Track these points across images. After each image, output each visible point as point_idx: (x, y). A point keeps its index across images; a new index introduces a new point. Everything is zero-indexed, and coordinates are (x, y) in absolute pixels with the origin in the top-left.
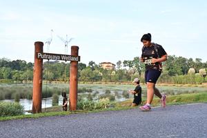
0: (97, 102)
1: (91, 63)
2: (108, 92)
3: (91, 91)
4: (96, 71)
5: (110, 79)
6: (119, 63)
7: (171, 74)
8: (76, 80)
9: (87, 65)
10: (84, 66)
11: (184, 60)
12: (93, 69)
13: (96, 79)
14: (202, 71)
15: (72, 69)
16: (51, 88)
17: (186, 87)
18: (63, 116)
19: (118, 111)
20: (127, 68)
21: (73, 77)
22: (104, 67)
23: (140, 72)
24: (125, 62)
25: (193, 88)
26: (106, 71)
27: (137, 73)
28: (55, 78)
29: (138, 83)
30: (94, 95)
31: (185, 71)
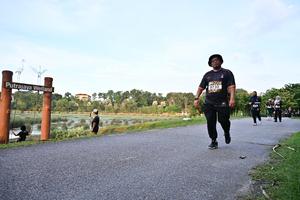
0: (71, 130)
1: (67, 94)
2: (83, 121)
3: (66, 120)
4: (73, 102)
5: (86, 109)
6: (94, 95)
7: (139, 105)
8: (49, 110)
9: (63, 96)
10: (59, 97)
11: (150, 94)
12: (69, 100)
13: (72, 109)
14: (163, 103)
15: (45, 99)
16: (23, 118)
17: (150, 116)
18: (30, 146)
19: (88, 138)
20: (102, 99)
21: (45, 107)
22: (81, 98)
23: (113, 103)
24: (100, 94)
25: (155, 117)
26: (82, 101)
27: (110, 104)
28: (28, 108)
29: (97, 113)
30: (69, 125)
31: (150, 104)
